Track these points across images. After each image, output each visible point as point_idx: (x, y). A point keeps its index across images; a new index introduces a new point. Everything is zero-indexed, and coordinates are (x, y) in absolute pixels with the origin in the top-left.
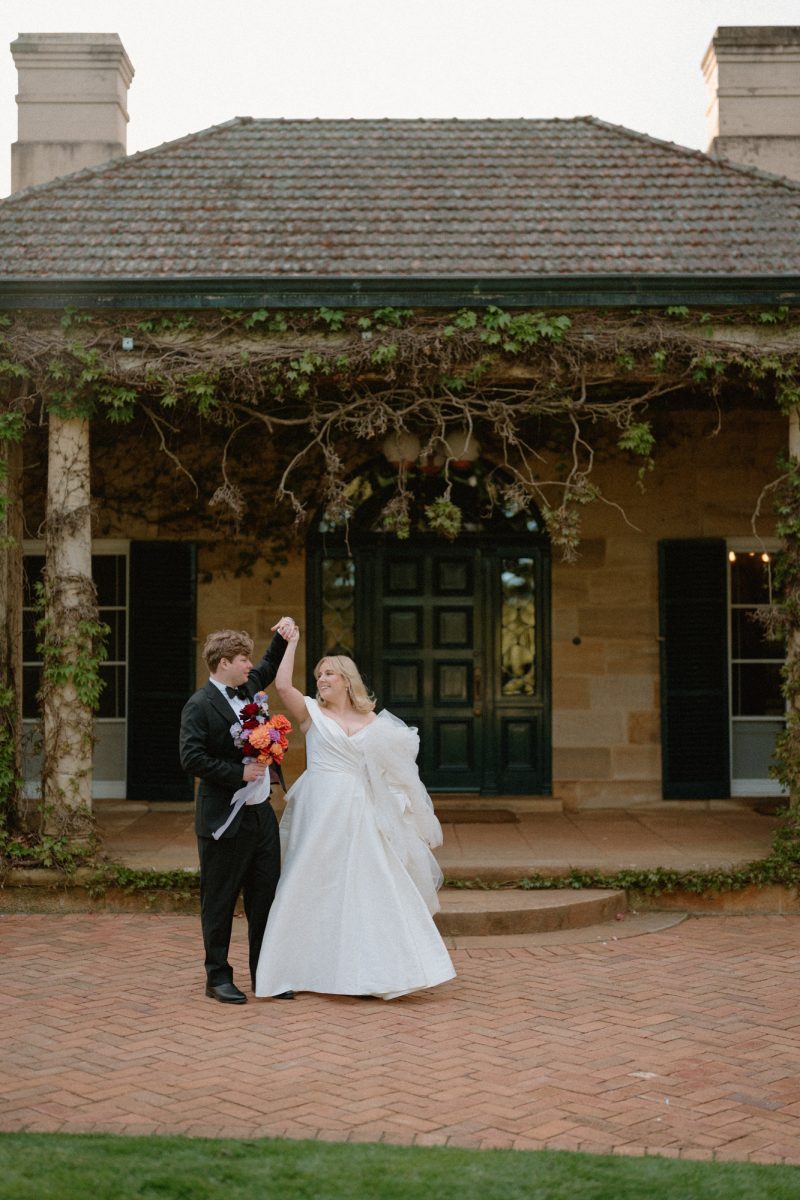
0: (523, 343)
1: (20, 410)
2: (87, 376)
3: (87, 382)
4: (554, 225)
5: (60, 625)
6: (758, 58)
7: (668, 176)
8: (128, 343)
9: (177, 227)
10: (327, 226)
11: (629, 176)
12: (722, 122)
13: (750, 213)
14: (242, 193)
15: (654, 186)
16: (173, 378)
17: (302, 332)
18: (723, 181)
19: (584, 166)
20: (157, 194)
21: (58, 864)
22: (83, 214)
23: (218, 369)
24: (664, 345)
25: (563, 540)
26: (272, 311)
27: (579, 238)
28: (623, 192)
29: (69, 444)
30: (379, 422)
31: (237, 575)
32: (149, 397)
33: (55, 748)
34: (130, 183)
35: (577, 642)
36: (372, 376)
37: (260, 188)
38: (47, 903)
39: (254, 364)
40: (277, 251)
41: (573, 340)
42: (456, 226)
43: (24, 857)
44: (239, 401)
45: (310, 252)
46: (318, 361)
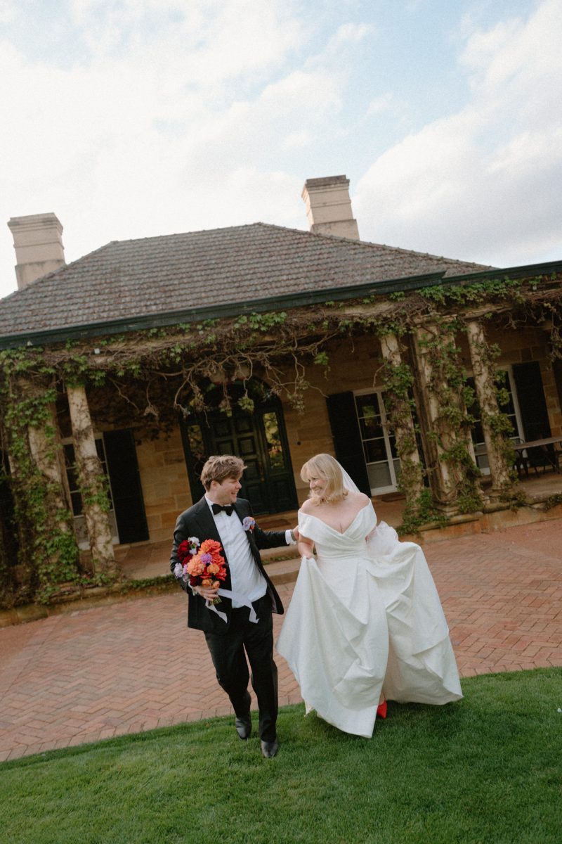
0: (268, 326)
1: (53, 388)
2: (83, 368)
3: (82, 371)
4: (257, 270)
5: (87, 479)
6: (325, 190)
7: (298, 243)
8: (97, 351)
9: (97, 293)
10: (162, 284)
11: (282, 245)
12: (315, 218)
13: (335, 255)
14: (122, 274)
15: (293, 248)
16: (120, 364)
17: (173, 335)
18: (320, 243)
19: (262, 243)
20: (84, 279)
21: (104, 584)
22: (54, 293)
23: (140, 357)
24: (326, 318)
25: (298, 407)
26: (159, 328)
27: (268, 274)
28: (281, 253)
29: (78, 400)
30: (212, 369)
31: (152, 440)
32: (111, 373)
33: (94, 533)
34: (71, 276)
35: (299, 444)
36: (206, 349)
37: (128, 271)
38: (102, 602)
39: (155, 352)
40: (142, 297)
41: (288, 322)
42: (215, 276)
43: (89, 584)
44: (151, 369)
45: (157, 296)
46: (183, 347)
